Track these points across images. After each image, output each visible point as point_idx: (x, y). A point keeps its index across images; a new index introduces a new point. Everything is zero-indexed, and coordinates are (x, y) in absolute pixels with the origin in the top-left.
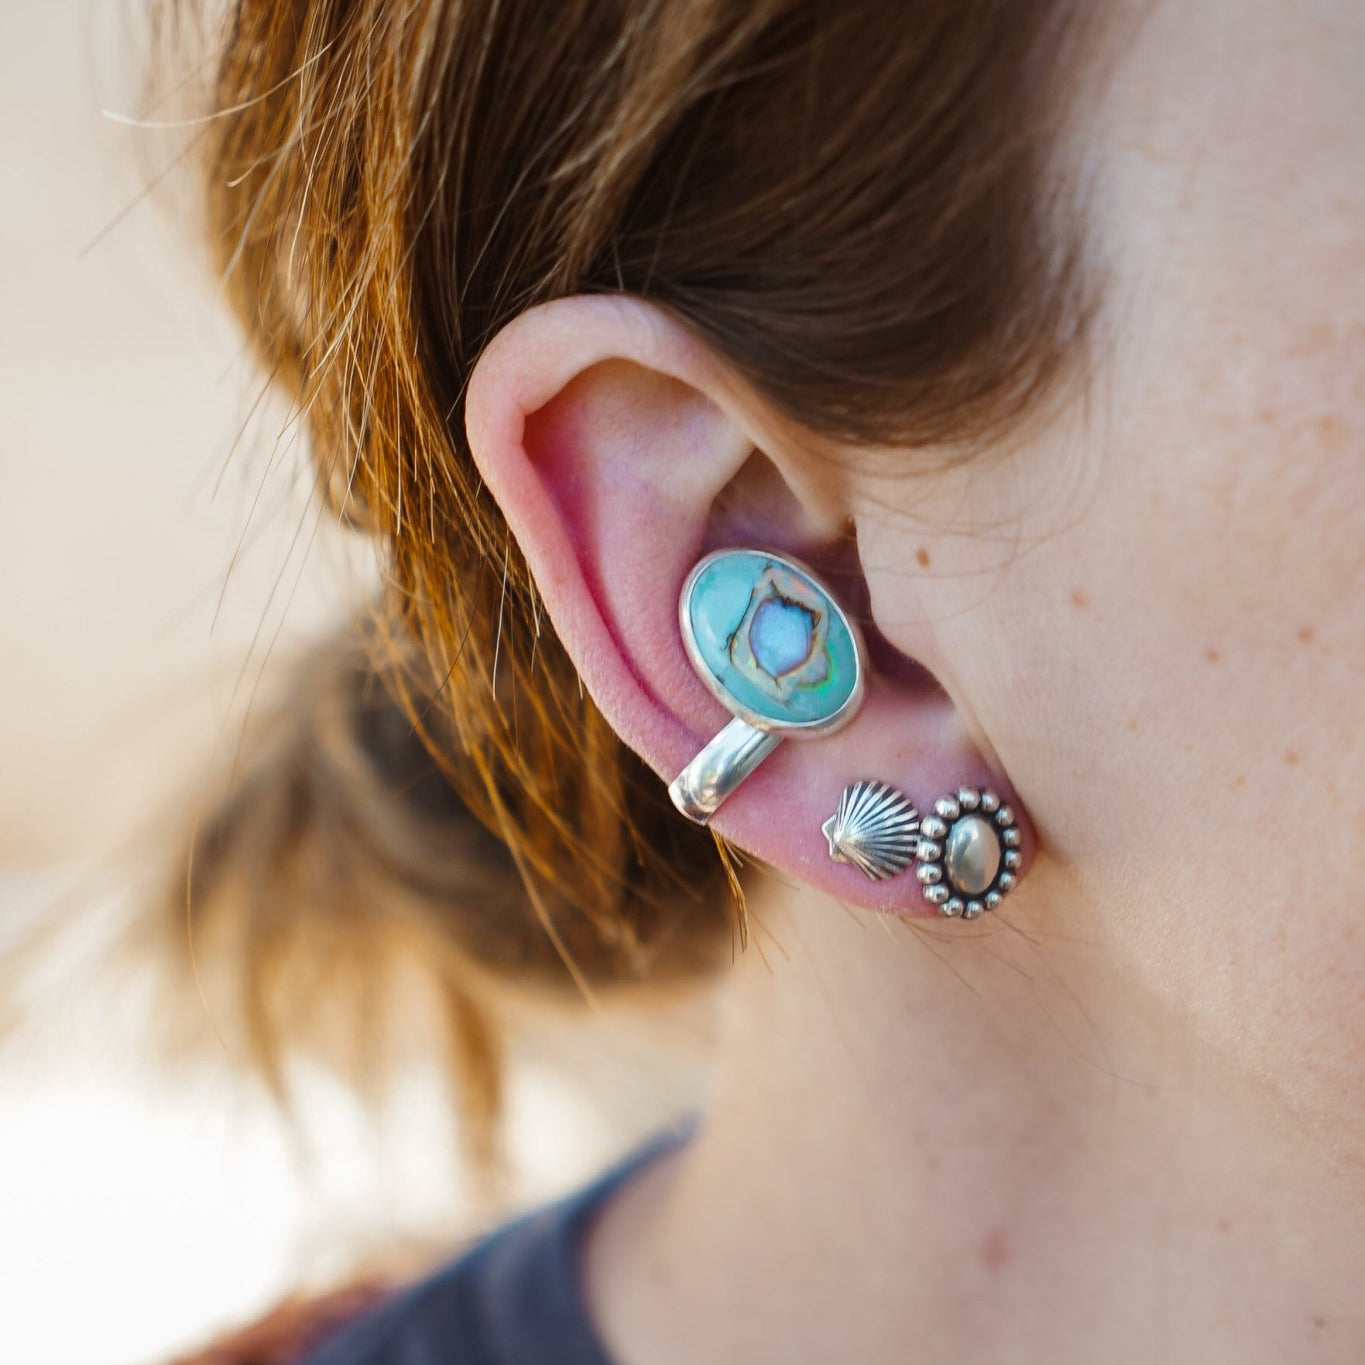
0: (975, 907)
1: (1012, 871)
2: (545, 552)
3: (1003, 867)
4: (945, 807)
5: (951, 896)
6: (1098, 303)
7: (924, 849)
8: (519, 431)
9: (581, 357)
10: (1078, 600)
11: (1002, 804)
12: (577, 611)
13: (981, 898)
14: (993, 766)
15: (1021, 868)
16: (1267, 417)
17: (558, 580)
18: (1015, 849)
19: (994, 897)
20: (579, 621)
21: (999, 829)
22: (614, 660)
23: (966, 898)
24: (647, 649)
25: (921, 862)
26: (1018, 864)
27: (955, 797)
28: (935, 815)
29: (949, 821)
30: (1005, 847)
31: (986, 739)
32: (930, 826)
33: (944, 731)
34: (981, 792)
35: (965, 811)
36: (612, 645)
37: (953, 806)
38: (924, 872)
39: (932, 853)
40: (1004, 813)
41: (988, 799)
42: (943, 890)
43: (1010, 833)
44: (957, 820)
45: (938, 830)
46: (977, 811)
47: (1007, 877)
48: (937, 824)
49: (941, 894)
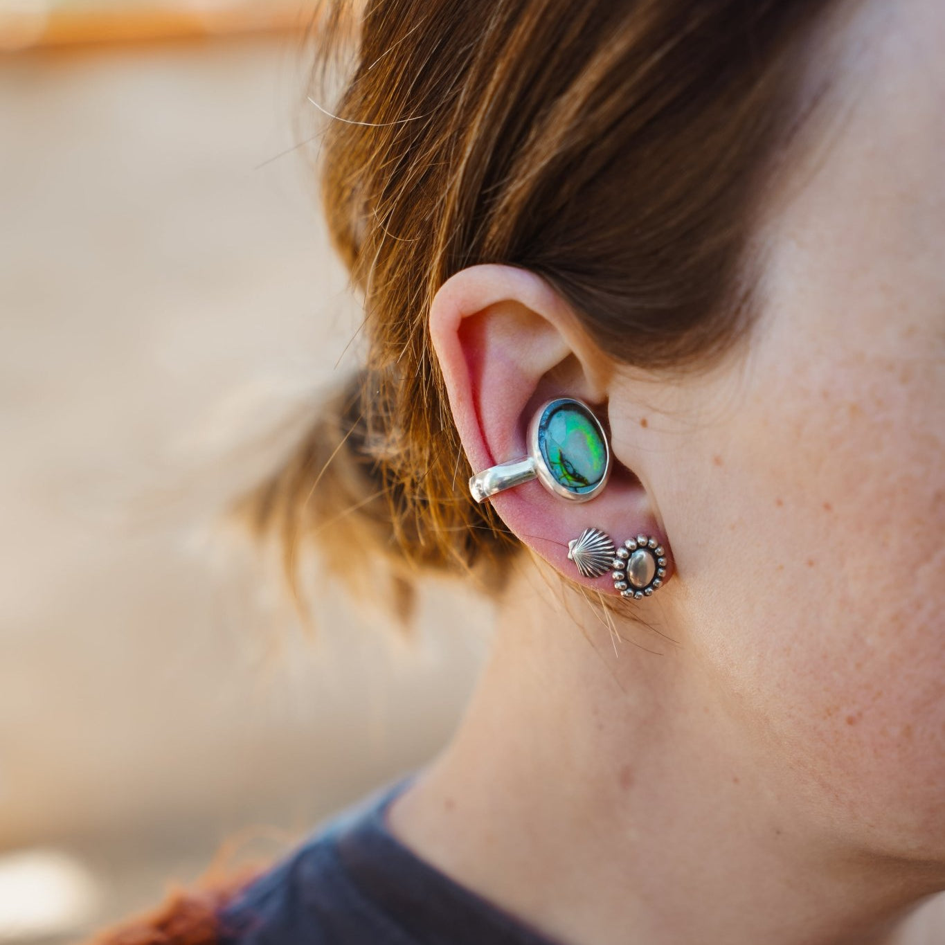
0: (640, 593)
1: (661, 578)
2: (457, 385)
3: (656, 576)
4: (629, 544)
5: (628, 588)
6: (758, 315)
7: (617, 563)
8: (456, 326)
9: (496, 296)
10: (718, 461)
11: (659, 545)
12: (465, 416)
13: (642, 590)
14: (660, 526)
15: (665, 577)
16: (826, 395)
17: (460, 399)
18: (663, 568)
19: (650, 590)
20: (465, 421)
21: (656, 557)
22: (479, 443)
23: (635, 589)
24: (496, 441)
25: (614, 569)
26: (664, 576)
27: (636, 539)
28: (624, 547)
29: (631, 551)
30: (658, 566)
32: (621, 552)
33: (639, 504)
34: (649, 538)
35: (639, 547)
36: (480, 434)
37: (634, 544)
38: (616, 575)
39: (620, 565)
40: (659, 550)
41: (652, 542)
42: (624, 584)
43: (661, 560)
44: (634, 551)
45: (624, 555)
46: (647, 548)
47: (657, 581)
48: (625, 552)
49: (622, 586)
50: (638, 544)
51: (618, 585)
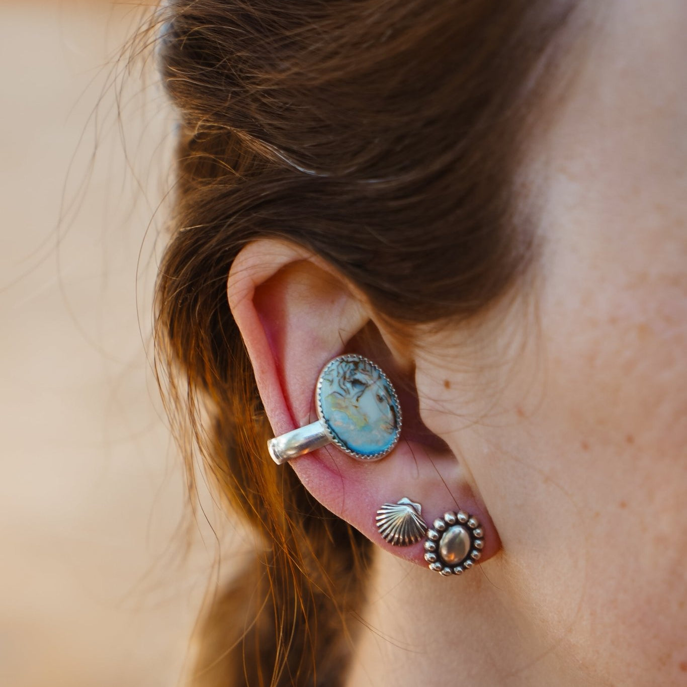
0: (448, 570)
1: (473, 560)
3: (469, 557)
4: (448, 517)
5: (437, 561)
7: (431, 534)
10: (520, 412)
11: (479, 527)
12: (270, 390)
13: (452, 566)
15: (478, 560)
18: (478, 550)
19: (459, 569)
20: (270, 395)
21: (473, 538)
23: (444, 564)
25: (428, 539)
26: (477, 558)
27: (456, 514)
28: (443, 519)
29: (448, 526)
30: (473, 547)
31: (474, 481)
32: (438, 524)
34: (470, 517)
35: (457, 522)
37: (453, 518)
38: (428, 545)
39: (434, 536)
40: (478, 531)
41: (472, 521)
42: (434, 556)
43: (478, 542)
44: (452, 525)
45: (441, 527)
46: (464, 525)
47: (469, 562)
48: (442, 524)
49: (432, 558)
50: (457, 519)
51: (428, 556)
